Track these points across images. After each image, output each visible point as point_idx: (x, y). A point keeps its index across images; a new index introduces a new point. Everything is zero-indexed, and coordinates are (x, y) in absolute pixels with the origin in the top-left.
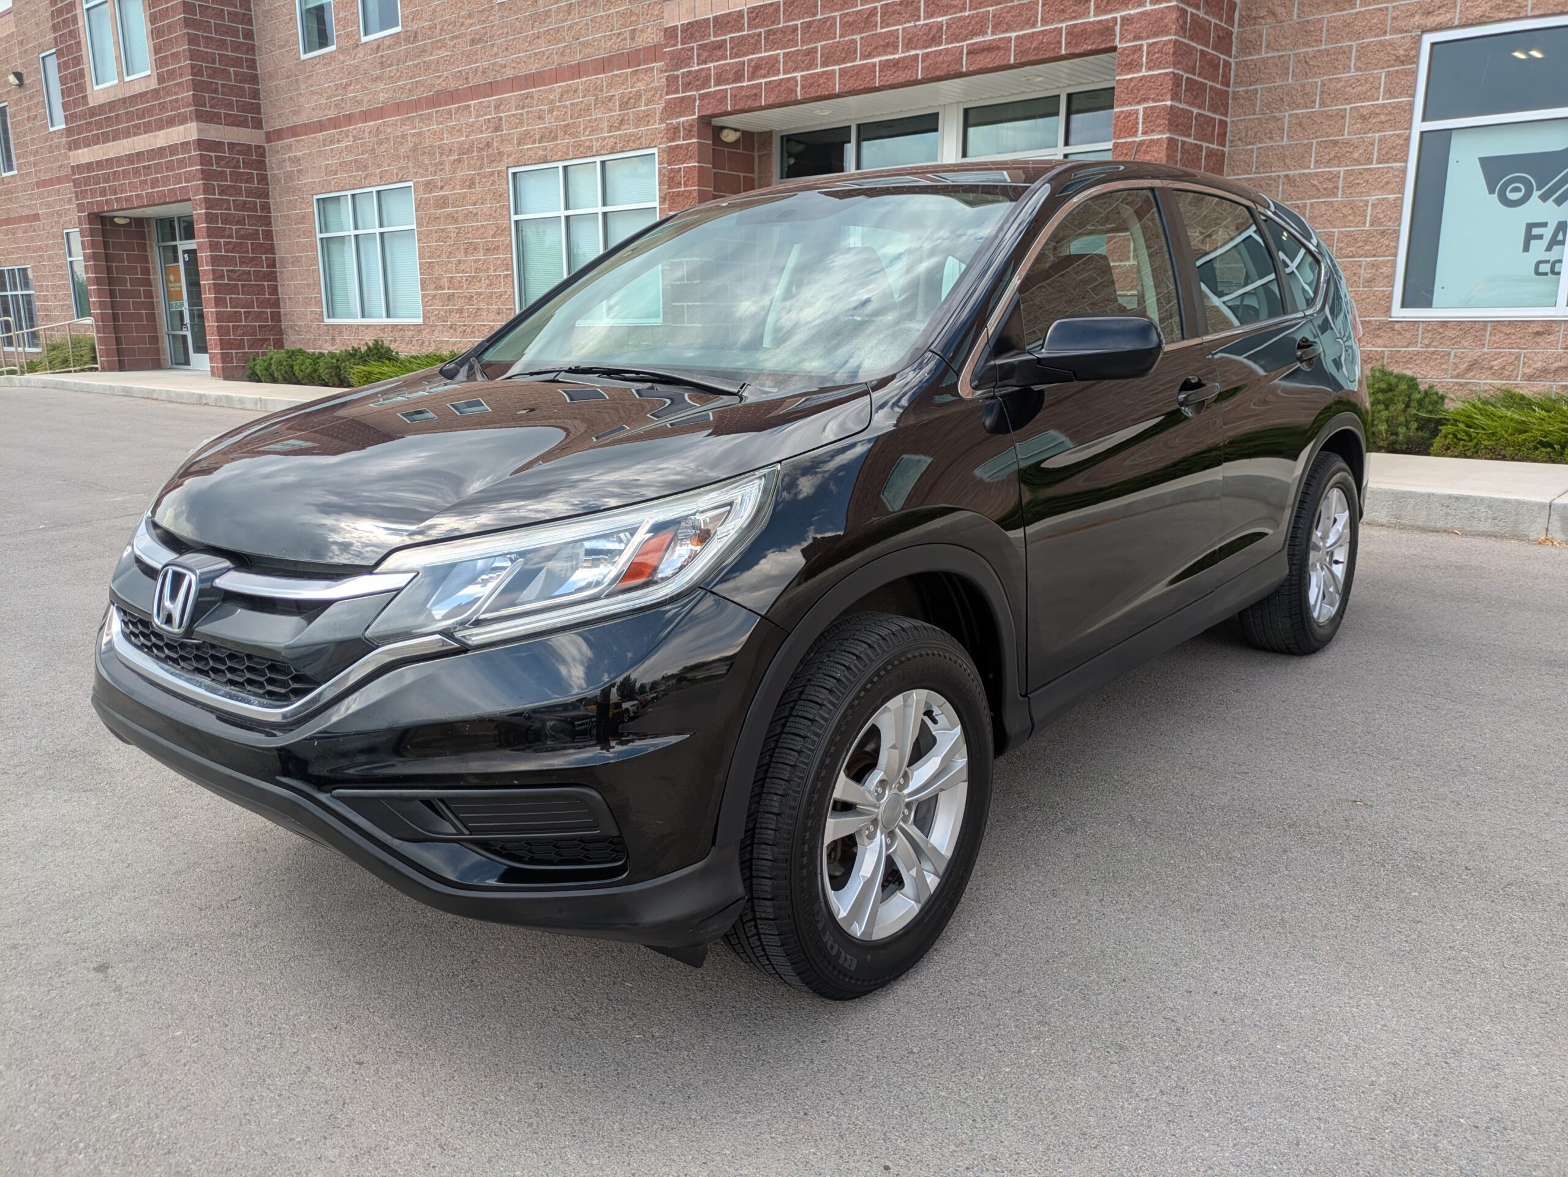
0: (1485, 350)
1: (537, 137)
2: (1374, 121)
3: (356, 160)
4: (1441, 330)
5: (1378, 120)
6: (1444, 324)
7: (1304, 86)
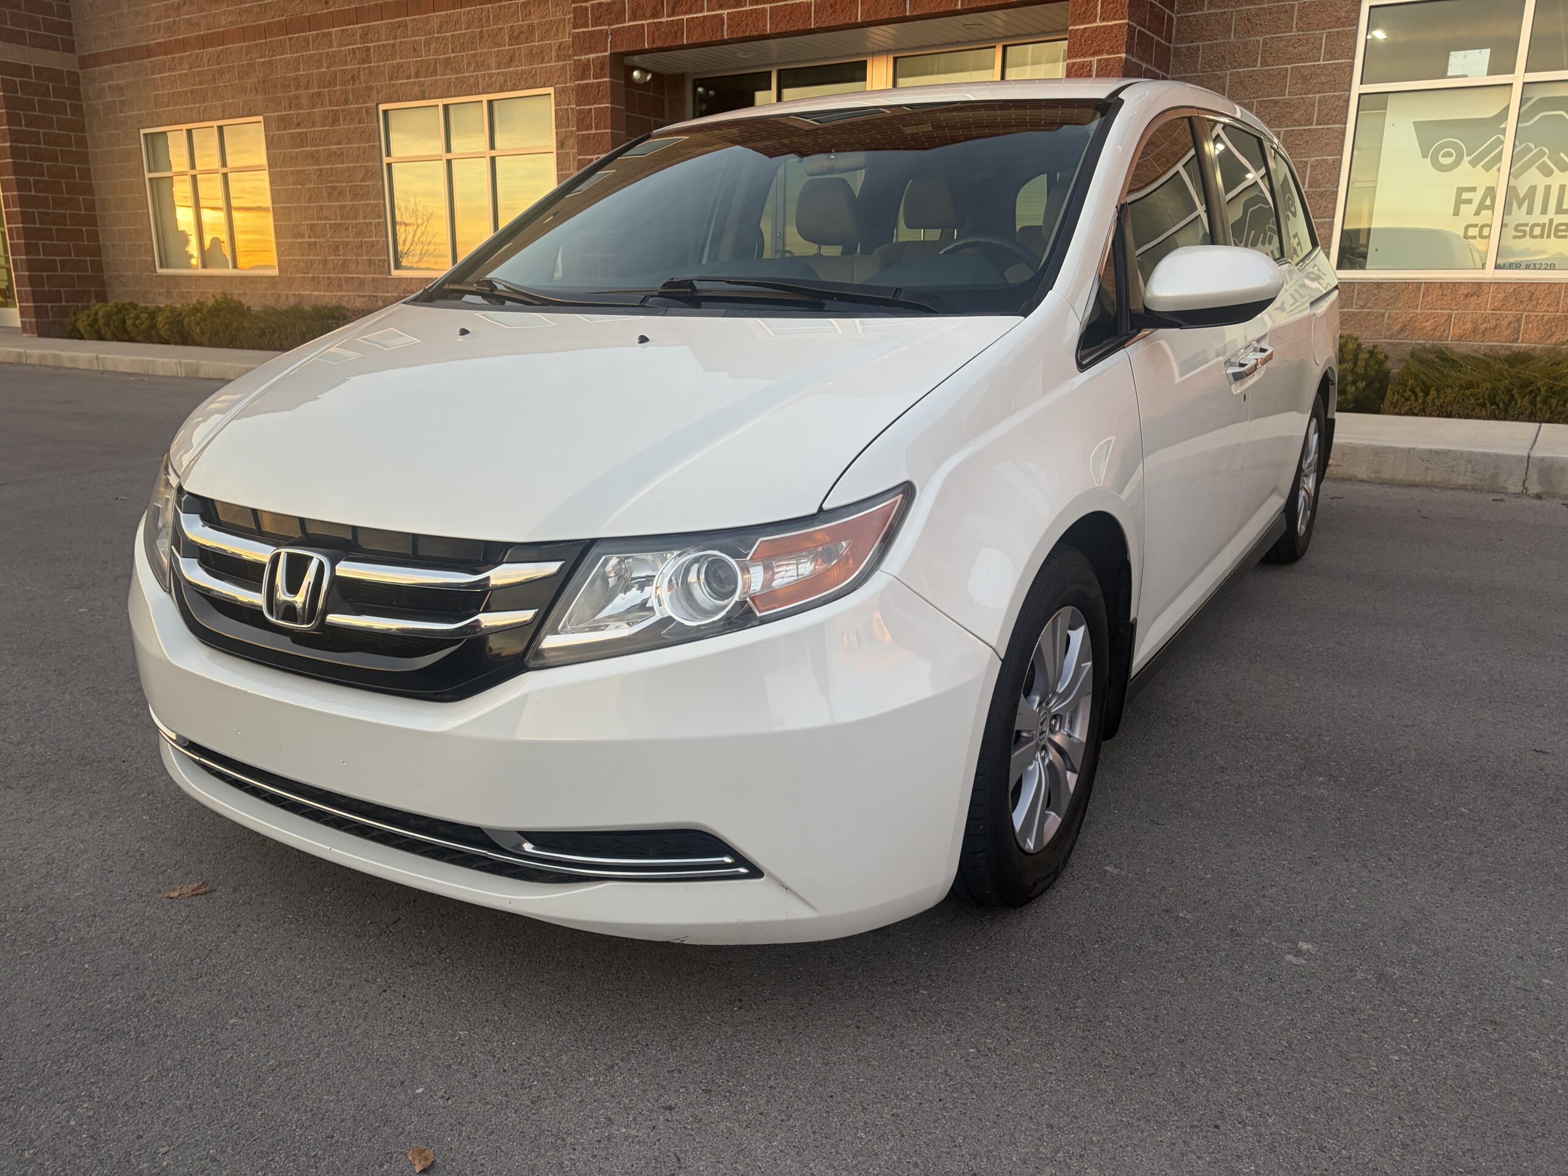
0: (1418, 311)
1: (413, 72)
2: (1315, 81)
3: (192, 91)
4: (1376, 292)
5: (1319, 81)
6: (1379, 285)
7: (1245, 44)
